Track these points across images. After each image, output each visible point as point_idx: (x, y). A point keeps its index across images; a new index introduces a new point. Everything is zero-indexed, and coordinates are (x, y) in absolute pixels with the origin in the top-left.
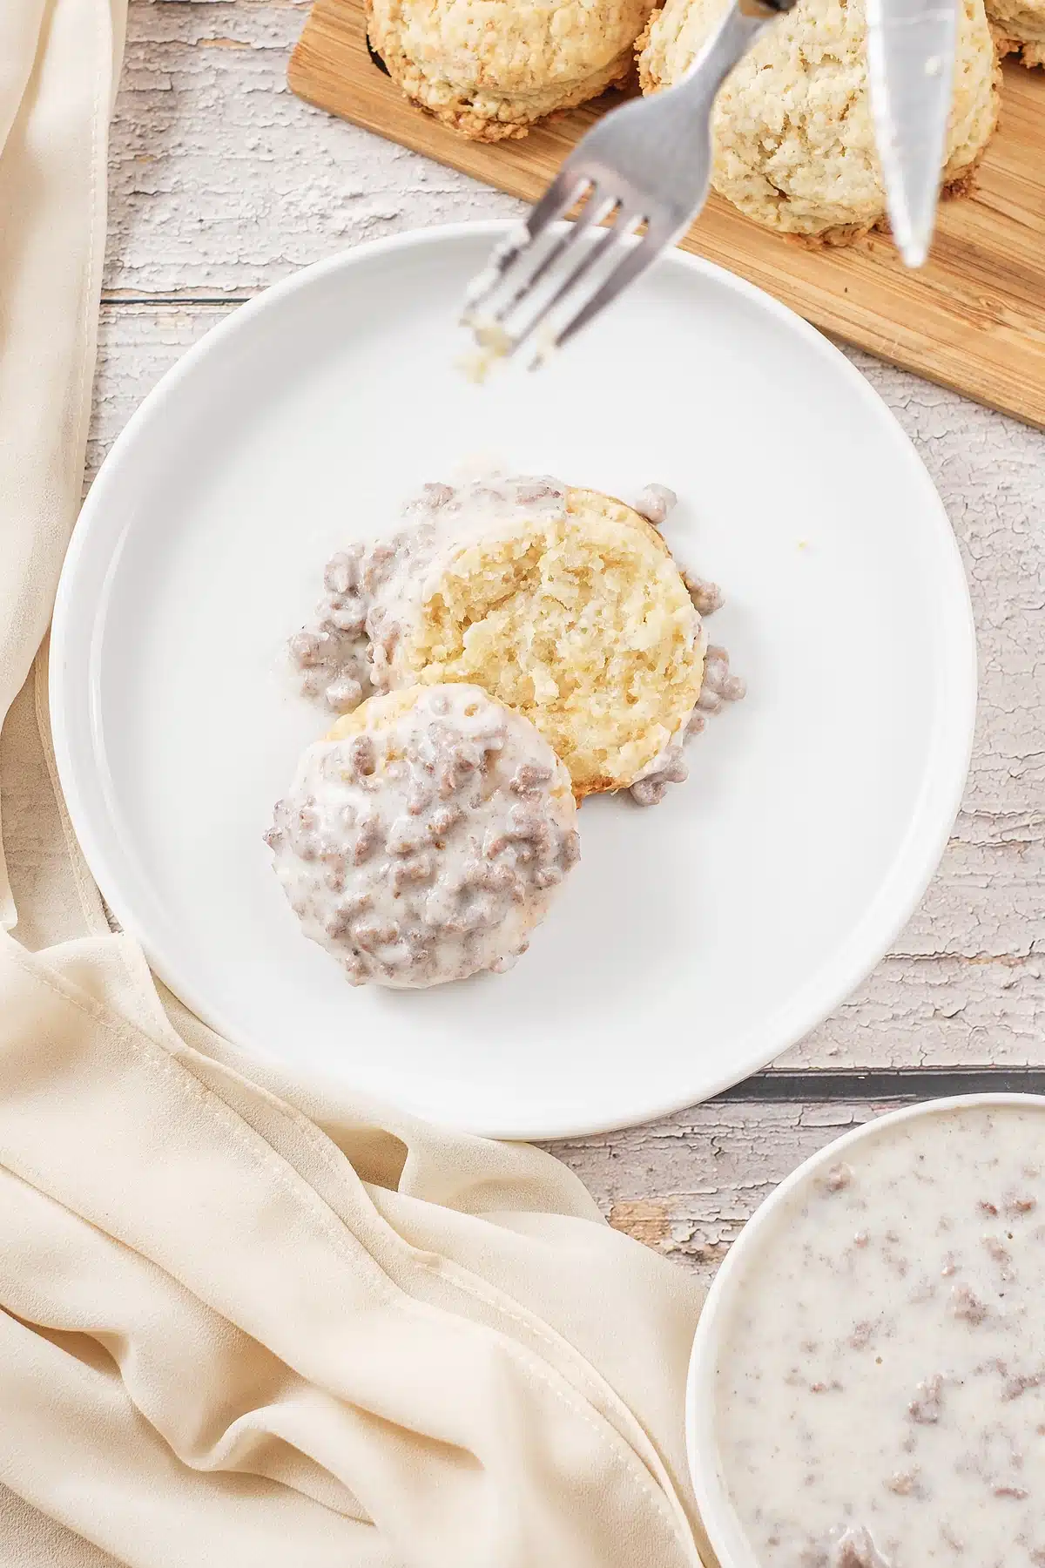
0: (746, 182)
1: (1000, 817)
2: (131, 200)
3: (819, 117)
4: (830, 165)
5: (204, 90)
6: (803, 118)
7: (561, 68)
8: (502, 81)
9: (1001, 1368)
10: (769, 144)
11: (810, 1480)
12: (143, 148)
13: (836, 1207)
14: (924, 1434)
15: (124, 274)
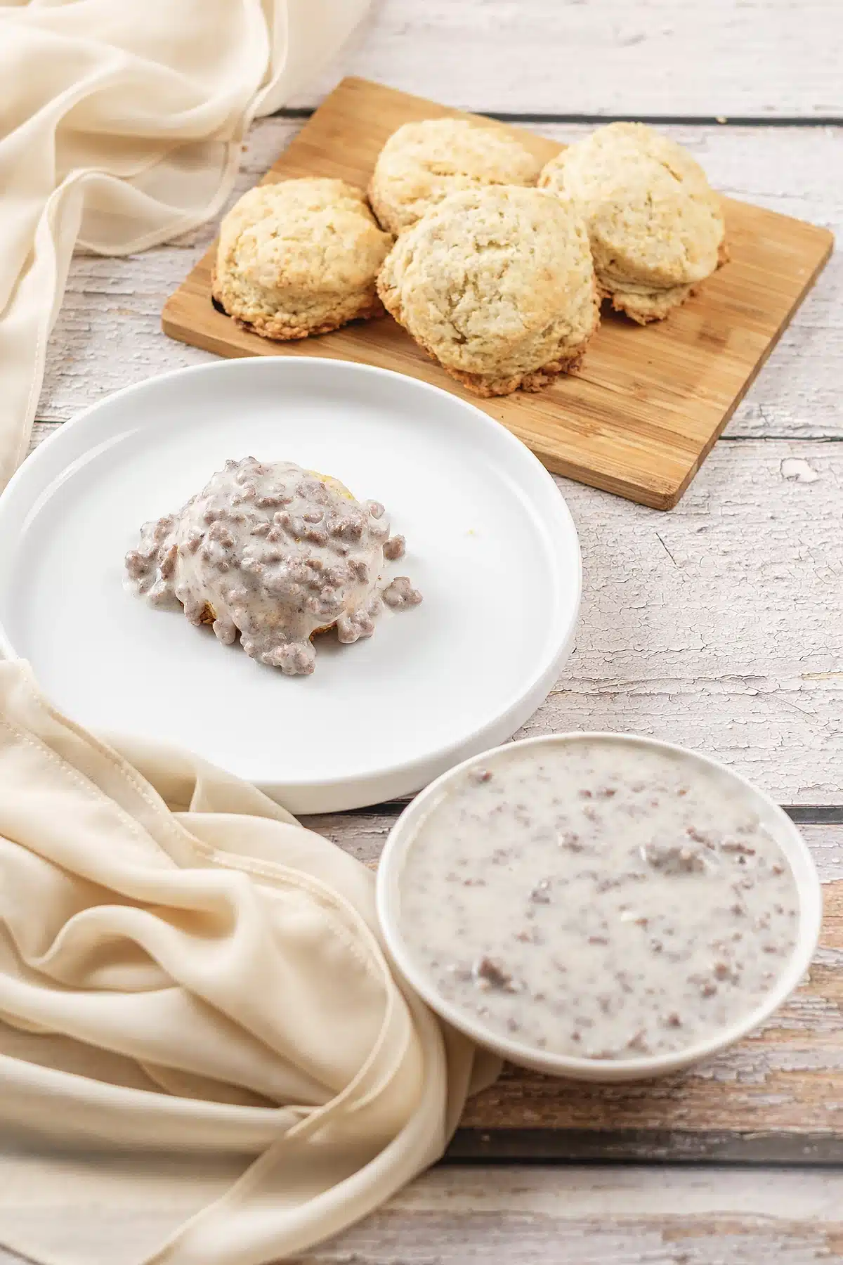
0: (440, 326)
1: (598, 681)
2: (59, 377)
3: (486, 275)
4: (492, 308)
5: (109, 331)
6: (476, 276)
7: (330, 278)
8: (293, 280)
9: (594, 876)
10: (455, 297)
11: (461, 932)
12: (69, 355)
13: (484, 791)
14: (542, 909)
15: (50, 410)
